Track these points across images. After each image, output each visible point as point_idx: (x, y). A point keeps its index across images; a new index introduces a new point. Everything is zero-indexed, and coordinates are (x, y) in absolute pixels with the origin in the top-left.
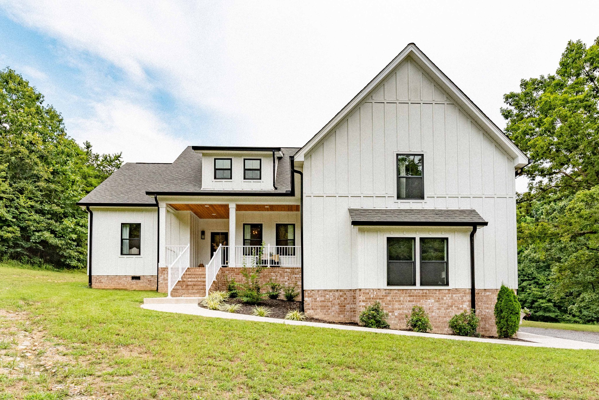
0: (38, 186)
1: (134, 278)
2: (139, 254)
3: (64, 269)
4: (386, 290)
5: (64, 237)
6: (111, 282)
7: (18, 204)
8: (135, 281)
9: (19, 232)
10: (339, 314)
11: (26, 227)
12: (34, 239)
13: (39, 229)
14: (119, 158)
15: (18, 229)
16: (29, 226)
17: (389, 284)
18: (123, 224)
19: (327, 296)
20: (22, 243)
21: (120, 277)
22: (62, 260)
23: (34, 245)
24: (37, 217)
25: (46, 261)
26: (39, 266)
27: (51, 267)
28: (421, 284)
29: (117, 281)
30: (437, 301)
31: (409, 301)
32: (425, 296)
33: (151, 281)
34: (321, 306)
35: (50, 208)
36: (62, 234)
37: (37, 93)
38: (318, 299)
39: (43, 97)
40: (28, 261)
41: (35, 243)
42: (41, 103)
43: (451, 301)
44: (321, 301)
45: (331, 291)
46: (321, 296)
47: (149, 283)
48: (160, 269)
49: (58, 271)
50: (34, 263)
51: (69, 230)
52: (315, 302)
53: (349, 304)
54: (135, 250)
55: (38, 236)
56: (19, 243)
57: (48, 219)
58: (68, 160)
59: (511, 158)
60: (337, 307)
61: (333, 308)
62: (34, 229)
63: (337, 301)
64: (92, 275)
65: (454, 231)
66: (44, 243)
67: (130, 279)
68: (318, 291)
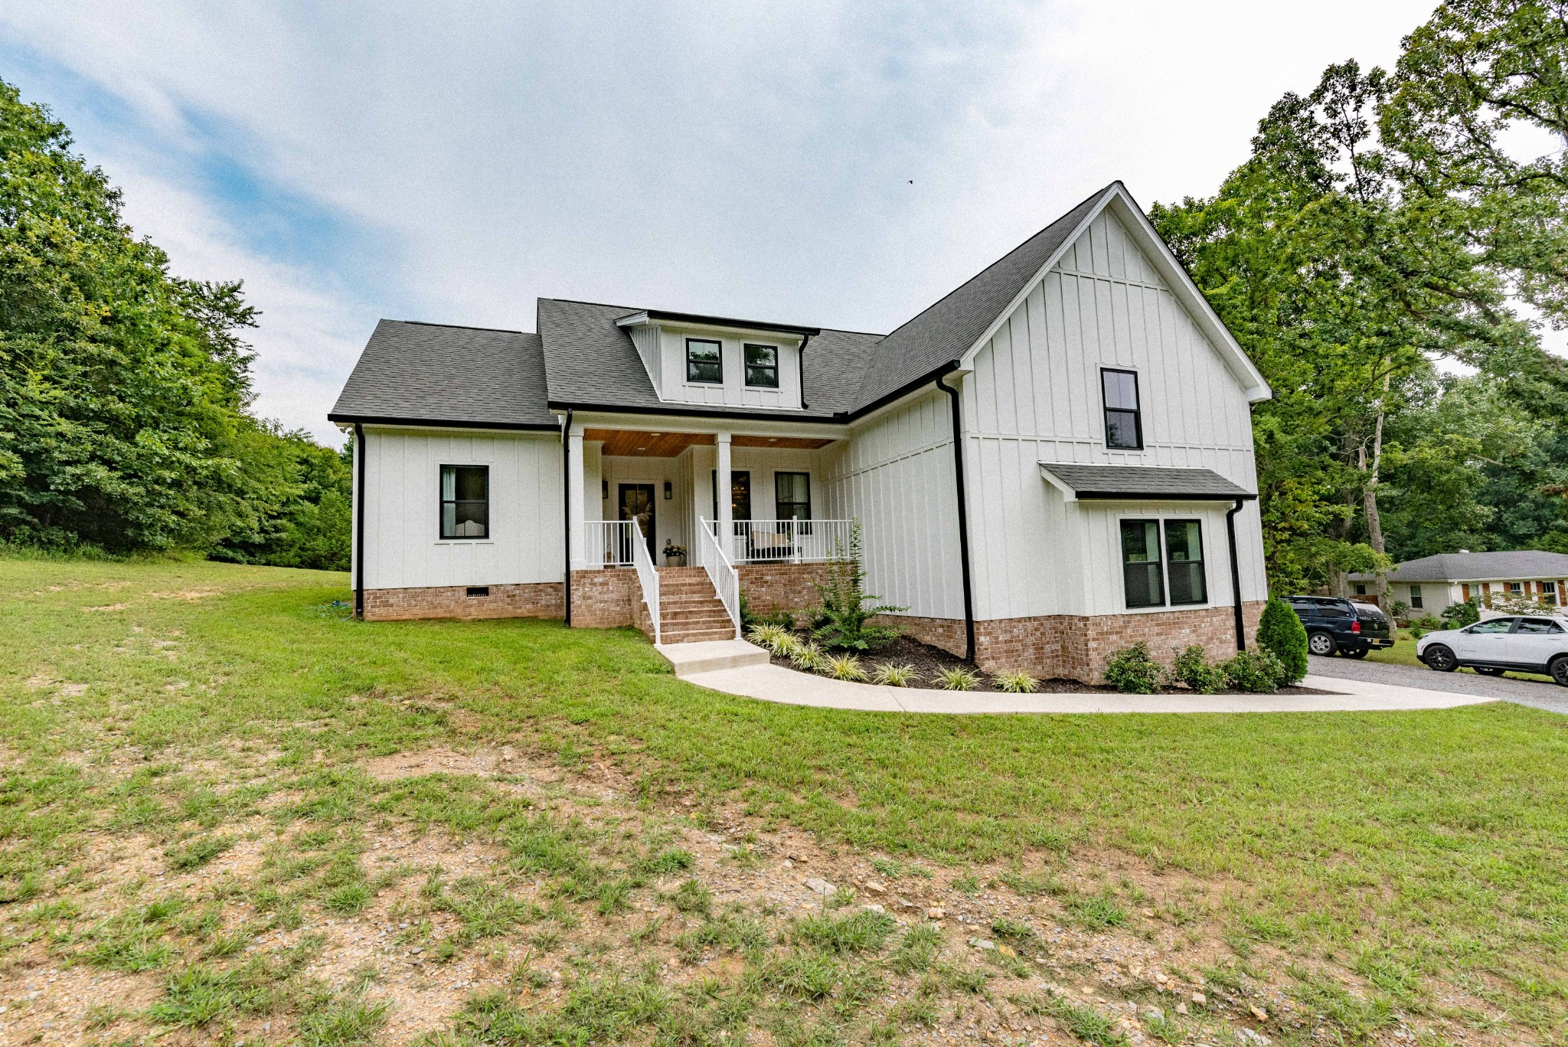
0: (73, 351)
1: (472, 591)
2: (486, 536)
3: (131, 555)
4: (1123, 616)
5: (140, 478)
6: (413, 602)
7: (18, 394)
8: (474, 599)
9: (21, 466)
10: (1035, 664)
11: (38, 453)
12: (61, 484)
13: (76, 458)
14: (235, 294)
15: (16, 458)
16: (47, 451)
17: (1129, 605)
18: (443, 467)
19: (1015, 630)
20: (21, 493)
21: (438, 591)
22: (130, 534)
23: (61, 497)
24: (66, 426)
25: (85, 537)
26: (65, 551)
27: (96, 550)
28: (1173, 604)
29: (429, 599)
30: (1194, 631)
31: (1157, 634)
32: (1176, 624)
33: (514, 596)
34: (1006, 652)
35: (103, 406)
36: (135, 470)
37: (53, 120)
38: (1001, 638)
39: (67, 133)
40: (31, 538)
41: (67, 492)
42: (63, 147)
43: (1211, 629)
44: (1006, 642)
45: (1020, 620)
46: (1006, 631)
47: (509, 600)
48: (573, 575)
49: (118, 561)
50: (51, 542)
51: (157, 459)
52: (997, 643)
53: (1048, 643)
54: (471, 527)
55: (73, 475)
56: (13, 492)
57: (99, 432)
58: (145, 292)
59: (1244, 387)
60: (1031, 651)
61: (1026, 654)
62: (64, 457)
63: (1030, 640)
64: (365, 587)
65: (1206, 508)
66: (89, 492)
67: (463, 595)
68: (1001, 621)
